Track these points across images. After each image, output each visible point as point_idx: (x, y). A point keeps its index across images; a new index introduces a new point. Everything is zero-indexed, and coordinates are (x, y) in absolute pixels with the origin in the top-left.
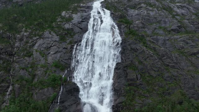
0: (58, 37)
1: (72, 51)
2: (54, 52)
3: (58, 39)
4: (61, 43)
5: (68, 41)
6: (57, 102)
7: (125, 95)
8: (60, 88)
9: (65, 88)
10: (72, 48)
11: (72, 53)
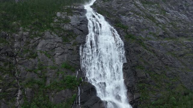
0: (61, 38)
1: (78, 52)
2: (60, 53)
3: (61, 40)
4: (64, 44)
5: (72, 43)
6: (78, 103)
7: (139, 91)
8: (78, 89)
9: (83, 89)
10: (78, 49)
11: (79, 54)
